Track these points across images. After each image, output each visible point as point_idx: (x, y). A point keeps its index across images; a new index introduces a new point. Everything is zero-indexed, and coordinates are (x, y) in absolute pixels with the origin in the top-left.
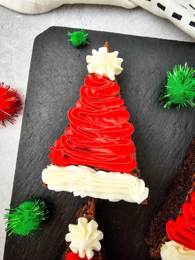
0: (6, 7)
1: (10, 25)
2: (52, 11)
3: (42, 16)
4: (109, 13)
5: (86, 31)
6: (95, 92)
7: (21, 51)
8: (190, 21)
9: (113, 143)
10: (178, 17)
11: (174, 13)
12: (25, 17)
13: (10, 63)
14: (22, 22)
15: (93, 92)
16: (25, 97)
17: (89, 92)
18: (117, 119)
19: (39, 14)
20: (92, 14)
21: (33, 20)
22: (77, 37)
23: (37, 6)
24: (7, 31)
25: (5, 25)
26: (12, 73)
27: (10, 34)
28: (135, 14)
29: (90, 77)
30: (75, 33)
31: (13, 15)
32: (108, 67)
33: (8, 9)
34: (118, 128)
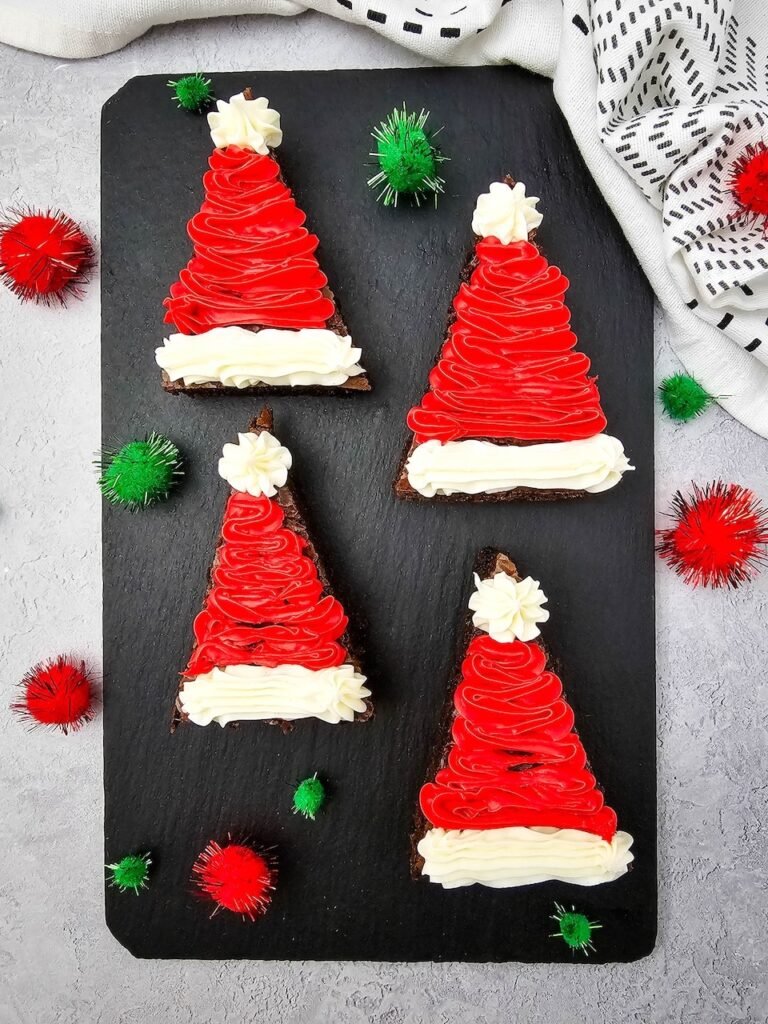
0: (31, 50)
1: (44, 89)
2: (129, 45)
3: (110, 59)
4: (252, 33)
5: (206, 76)
6: (230, 177)
7: (76, 139)
8: (404, 21)
9: (280, 268)
10: (380, 18)
11: (370, 11)
12: (75, 67)
13: (56, 169)
14: (68, 78)
15: (227, 177)
16: (99, 237)
17: (220, 178)
18: (282, 226)
19: (103, 56)
20: (217, 40)
21: (91, 70)
22: (188, 87)
23: (96, 38)
24: (39, 103)
25: (34, 89)
26: (62, 192)
27: (47, 108)
28: (307, 27)
29: (219, 153)
30: (185, 81)
31: (47, 65)
32: (250, 129)
33: (36, 54)
34: (285, 239)
